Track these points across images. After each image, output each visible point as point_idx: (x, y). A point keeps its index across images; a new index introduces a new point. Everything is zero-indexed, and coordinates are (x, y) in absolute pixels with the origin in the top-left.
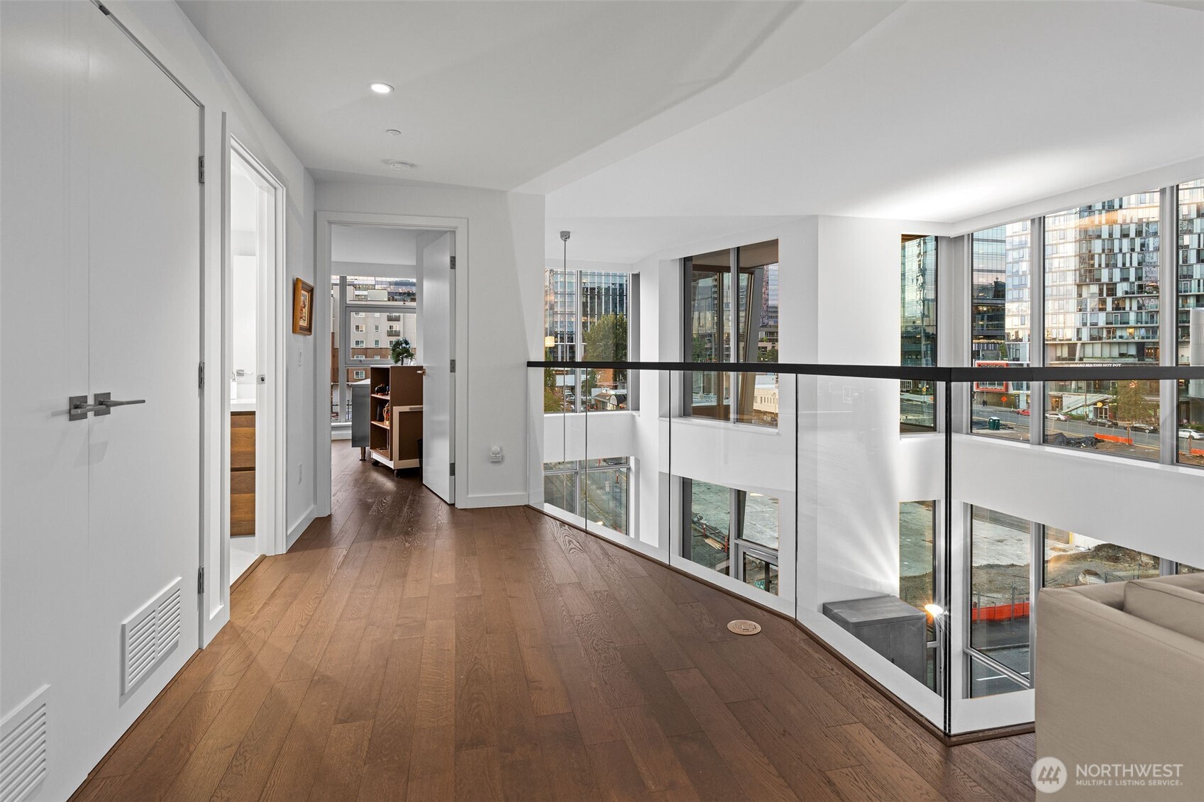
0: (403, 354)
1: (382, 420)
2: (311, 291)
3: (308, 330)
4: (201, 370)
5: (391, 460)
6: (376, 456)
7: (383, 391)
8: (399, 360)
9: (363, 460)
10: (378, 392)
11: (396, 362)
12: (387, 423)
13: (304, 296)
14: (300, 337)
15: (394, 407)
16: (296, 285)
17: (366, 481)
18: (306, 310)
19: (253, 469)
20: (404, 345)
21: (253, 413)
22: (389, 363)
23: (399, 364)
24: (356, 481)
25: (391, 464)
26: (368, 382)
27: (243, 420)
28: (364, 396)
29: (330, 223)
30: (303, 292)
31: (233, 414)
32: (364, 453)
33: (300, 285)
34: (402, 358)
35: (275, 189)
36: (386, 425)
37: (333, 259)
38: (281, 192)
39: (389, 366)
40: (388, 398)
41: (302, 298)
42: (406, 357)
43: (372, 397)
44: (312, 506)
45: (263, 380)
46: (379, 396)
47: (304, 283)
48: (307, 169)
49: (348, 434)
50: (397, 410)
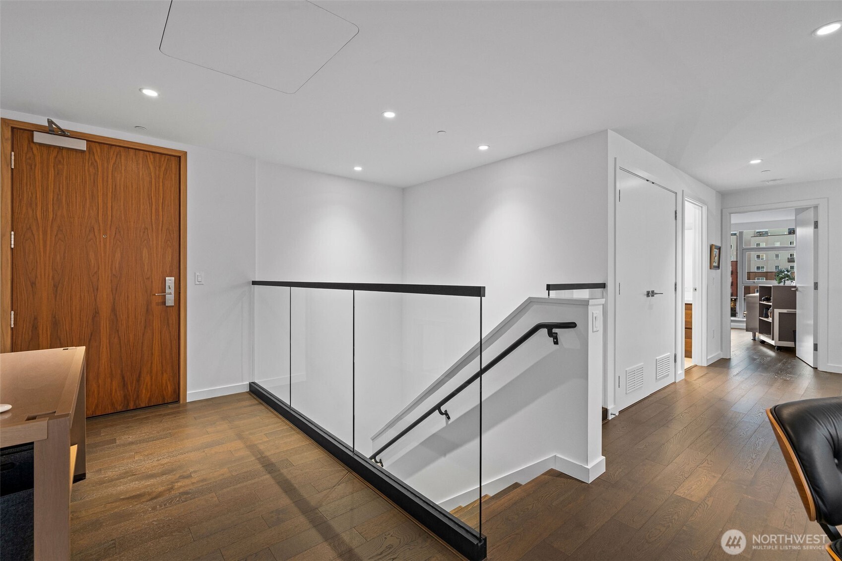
0: (785, 278)
1: (767, 317)
2: (719, 249)
3: (718, 267)
4: (676, 285)
5: (773, 339)
6: (763, 338)
7: (768, 300)
8: (782, 282)
9: (754, 339)
10: (764, 300)
11: (779, 283)
12: (771, 319)
13: (716, 251)
14: (713, 271)
15: (775, 310)
16: (711, 247)
17: (755, 349)
18: (717, 258)
19: (691, 329)
20: (786, 273)
21: (691, 304)
22: (773, 283)
23: (782, 284)
24: (748, 349)
25: (773, 343)
26: (757, 294)
27: (688, 307)
28: (754, 303)
29: (730, 213)
30: (715, 250)
31: (686, 304)
32: (754, 336)
33: (714, 247)
34: (784, 281)
35: (702, 207)
36: (770, 320)
37: (732, 222)
38: (705, 208)
39: (771, 285)
40: (771, 304)
41: (715, 253)
42: (787, 280)
43: (760, 303)
44: (720, 352)
45: (696, 290)
46: (765, 303)
47: (716, 246)
48: (717, 191)
49: (744, 325)
50: (777, 312)
